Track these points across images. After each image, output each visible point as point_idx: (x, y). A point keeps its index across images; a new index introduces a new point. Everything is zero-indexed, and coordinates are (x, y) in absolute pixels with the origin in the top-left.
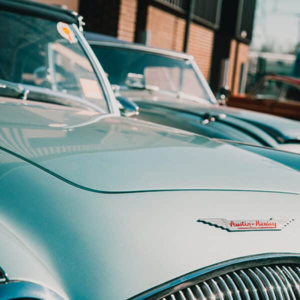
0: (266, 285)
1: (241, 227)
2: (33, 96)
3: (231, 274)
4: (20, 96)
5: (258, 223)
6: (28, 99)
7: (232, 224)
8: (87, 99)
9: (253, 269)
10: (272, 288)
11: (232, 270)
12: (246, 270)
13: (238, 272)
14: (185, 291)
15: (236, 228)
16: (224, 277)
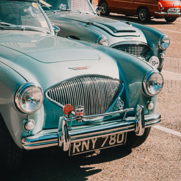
0: (83, 82)
1: (79, 69)
2: (26, 29)
3: (75, 79)
4: (22, 30)
5: (82, 68)
6: (25, 30)
7: (76, 68)
8: (43, 28)
9: (81, 78)
10: (84, 82)
11: (76, 78)
12: (79, 78)
13: (77, 79)
14: (65, 83)
15: (77, 69)
16: (74, 80)
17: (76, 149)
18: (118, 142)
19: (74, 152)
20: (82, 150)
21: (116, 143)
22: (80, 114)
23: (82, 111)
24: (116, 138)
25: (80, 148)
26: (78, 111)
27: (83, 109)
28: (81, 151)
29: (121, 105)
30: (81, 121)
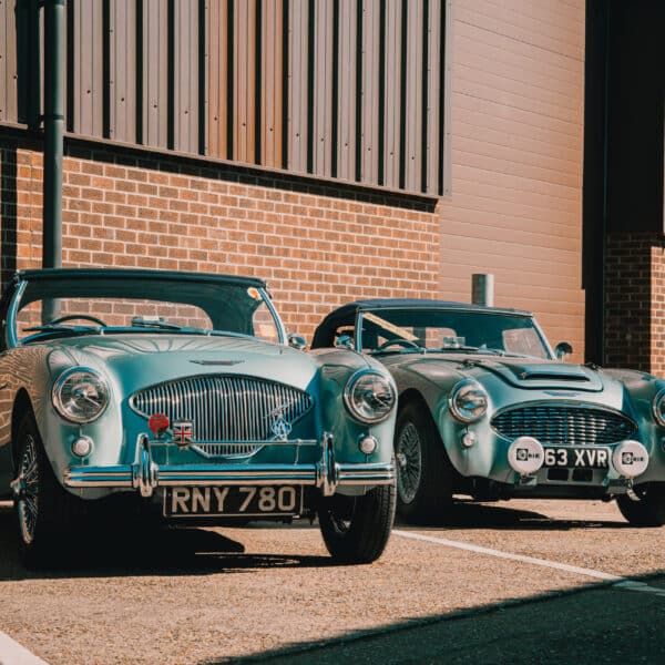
7: (205, 362)
17: (178, 505)
18: (281, 507)
19: (174, 509)
20: (195, 509)
21: (277, 509)
22: (183, 434)
23: (187, 428)
24: (276, 498)
25: (189, 503)
26: (179, 428)
27: (190, 425)
28: (191, 512)
29: (284, 429)
30: (187, 448)
